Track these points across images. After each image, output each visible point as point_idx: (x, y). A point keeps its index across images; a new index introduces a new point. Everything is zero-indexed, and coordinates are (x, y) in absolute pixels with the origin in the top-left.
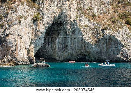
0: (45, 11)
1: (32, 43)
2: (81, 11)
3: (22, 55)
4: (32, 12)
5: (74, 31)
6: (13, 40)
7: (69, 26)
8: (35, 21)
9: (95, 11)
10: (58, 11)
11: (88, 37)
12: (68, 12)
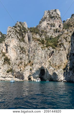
0: (34, 67)
7: (45, 70)
8: (31, 70)
9: (57, 64)
11: (51, 73)
12: (44, 66)
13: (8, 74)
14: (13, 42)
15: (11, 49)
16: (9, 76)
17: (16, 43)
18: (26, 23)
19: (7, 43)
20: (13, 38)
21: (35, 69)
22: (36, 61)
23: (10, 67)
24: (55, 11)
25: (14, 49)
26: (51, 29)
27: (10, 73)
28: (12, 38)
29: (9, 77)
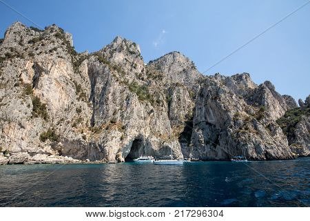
0: (128, 134)
1: (119, 151)
2: (153, 133)
3: (112, 157)
4: (121, 134)
5: (147, 144)
6: (107, 149)
7: (144, 141)
8: (122, 139)
9: (162, 133)
10: (137, 134)
11: (155, 147)
12: (144, 134)
13: (42, 144)
14: (62, 68)
15: (54, 83)
16: (43, 151)
17: (69, 72)
18: (71, 37)
19: (42, 63)
20: (62, 57)
21: (129, 138)
22: (132, 122)
23: (48, 126)
24: (134, 44)
25: (63, 84)
26: (131, 70)
27: (48, 141)
28: (59, 57)
29: (43, 153)
